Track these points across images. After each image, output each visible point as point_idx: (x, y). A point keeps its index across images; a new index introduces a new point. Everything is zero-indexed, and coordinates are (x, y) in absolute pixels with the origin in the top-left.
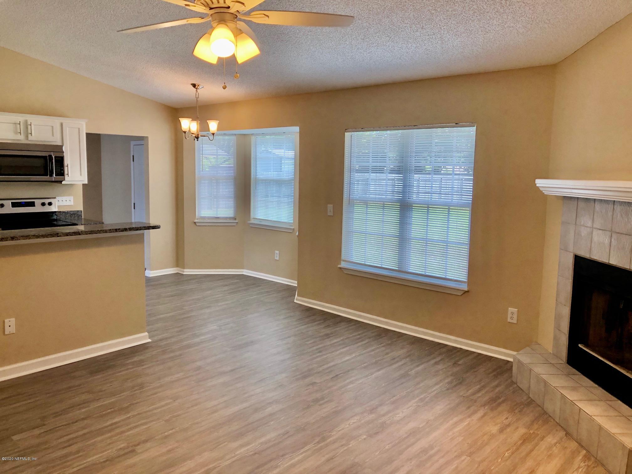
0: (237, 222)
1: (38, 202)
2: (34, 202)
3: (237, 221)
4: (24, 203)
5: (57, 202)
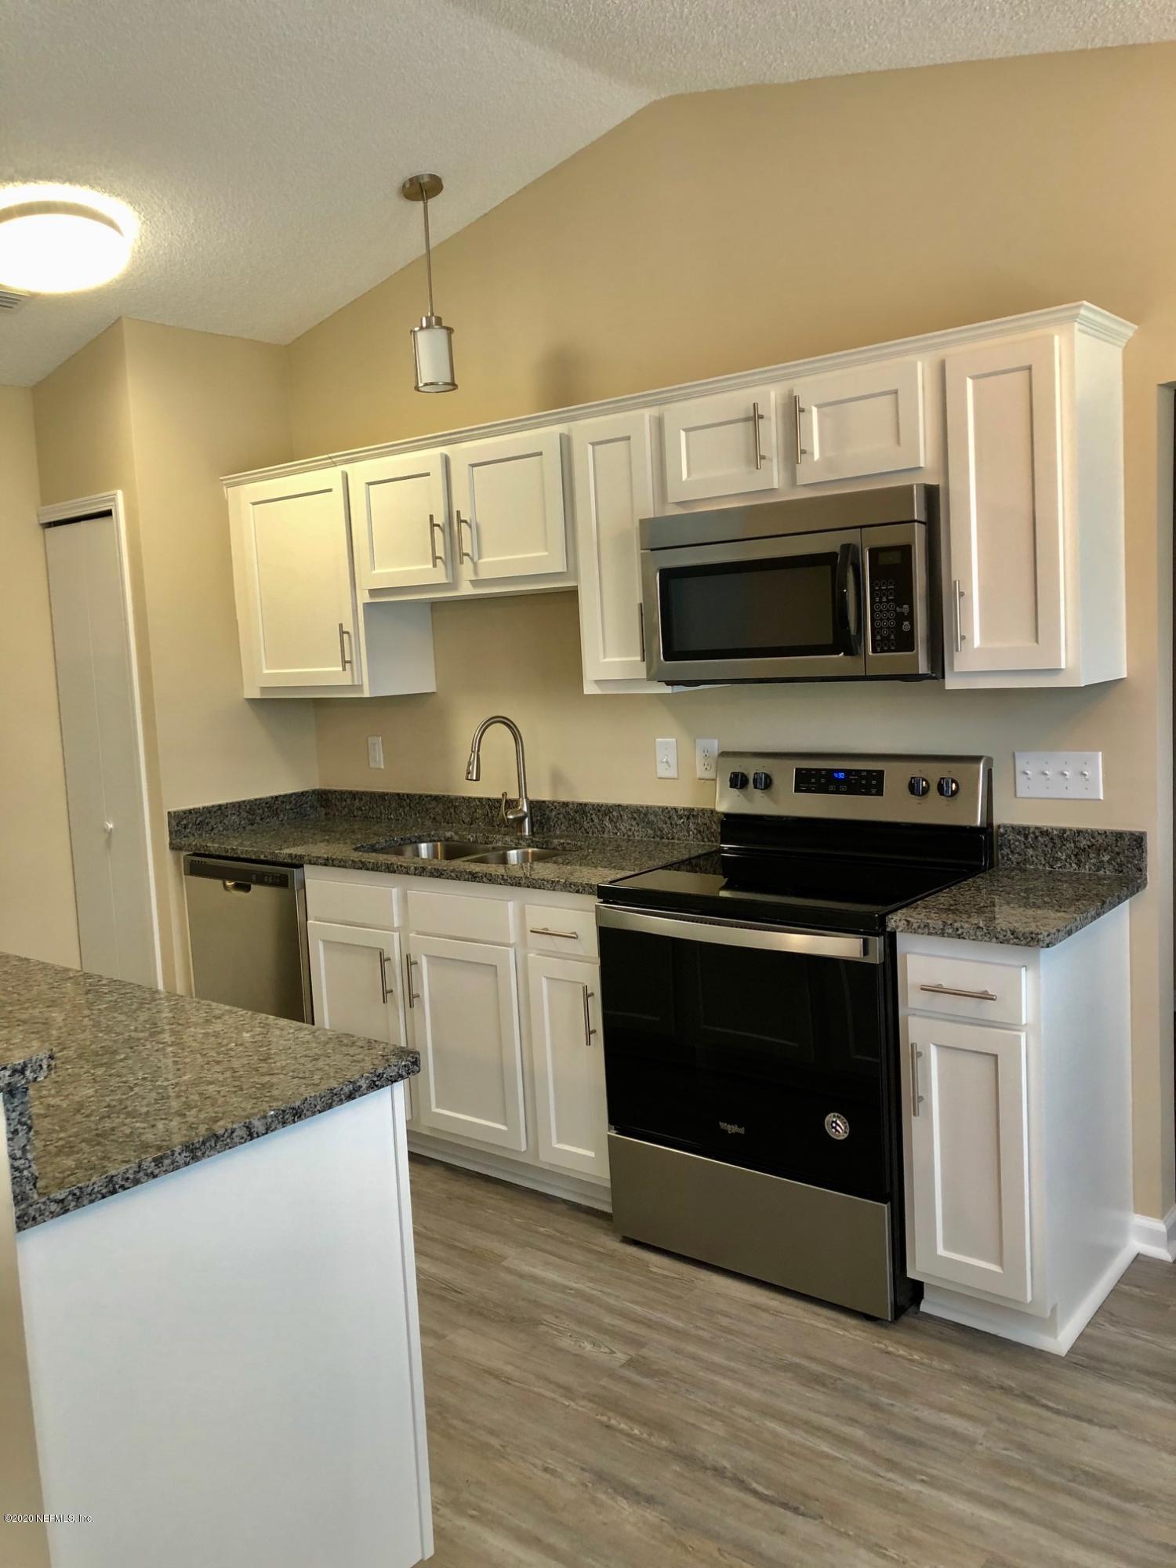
1: (895, 778)
2: (881, 773)
4: (842, 775)
5: (1020, 778)
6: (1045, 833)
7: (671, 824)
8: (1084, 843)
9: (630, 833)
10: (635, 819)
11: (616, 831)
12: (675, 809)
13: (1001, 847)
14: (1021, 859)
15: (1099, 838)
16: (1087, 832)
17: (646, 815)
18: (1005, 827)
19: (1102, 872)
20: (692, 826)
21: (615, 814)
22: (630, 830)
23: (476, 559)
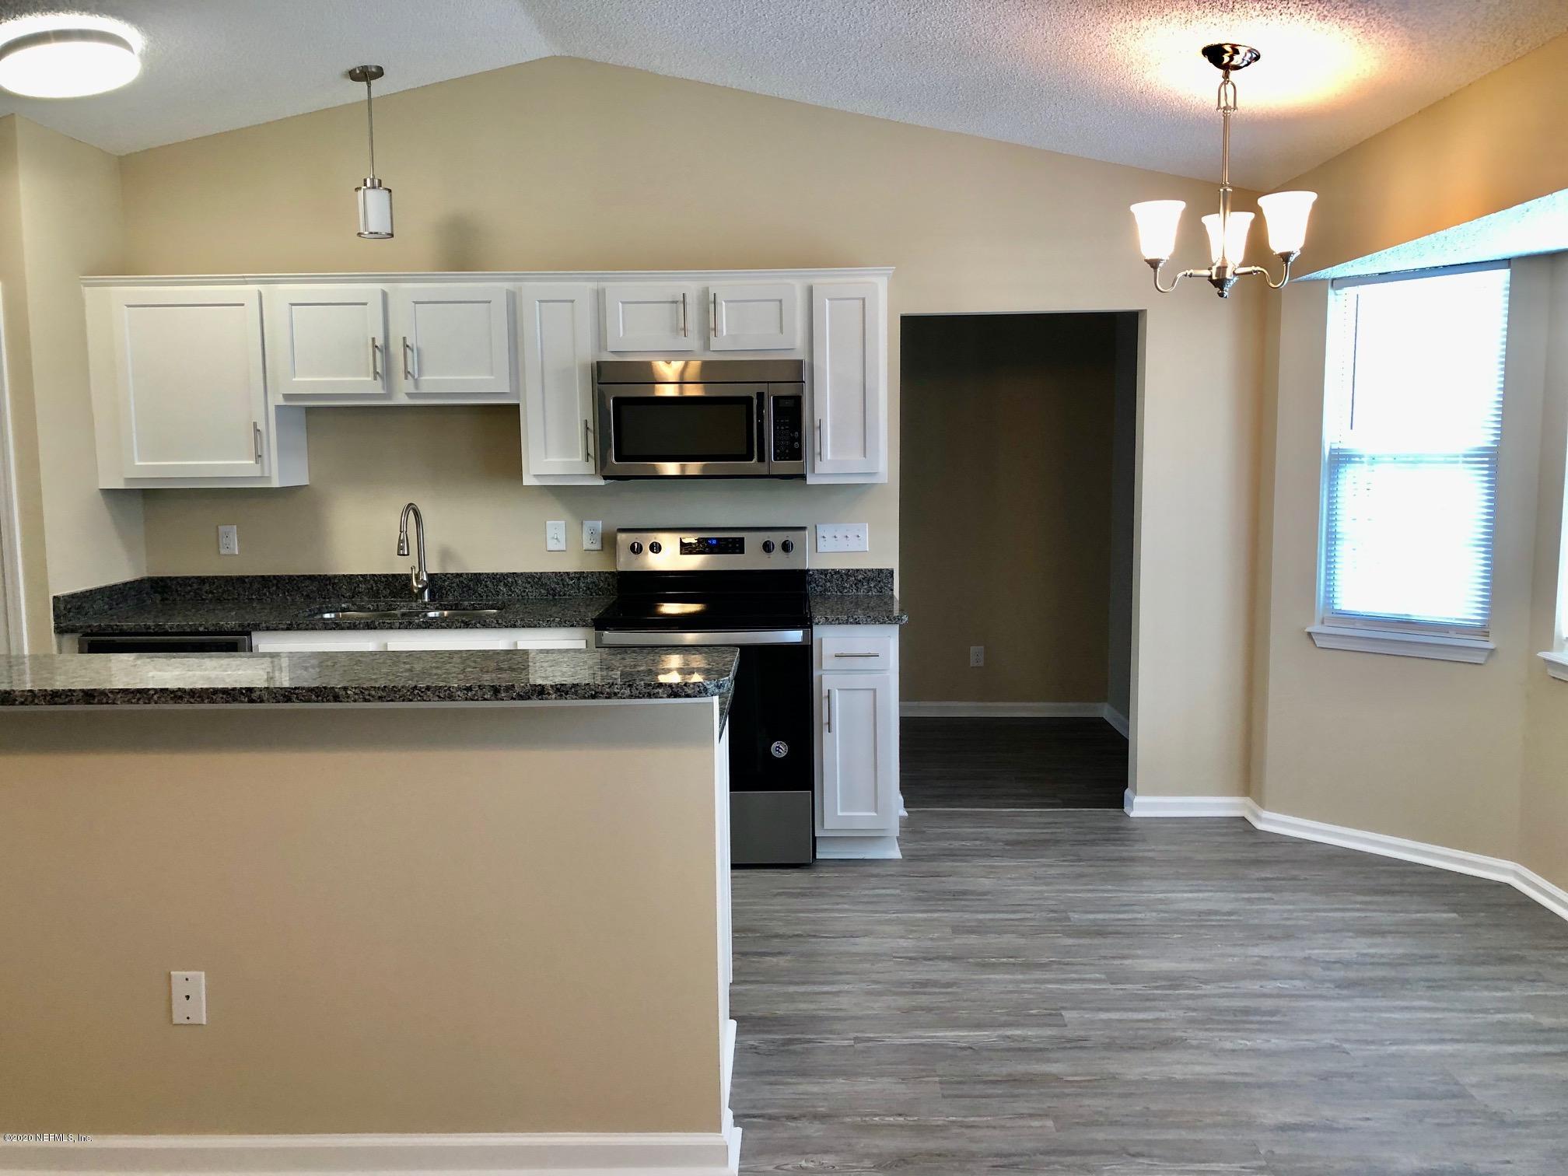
0: (1492, 650)
1: (752, 541)
2: (742, 540)
3: (1490, 645)
4: (714, 542)
5: (820, 541)
6: (837, 572)
7: (563, 585)
8: (860, 577)
9: (524, 594)
10: (529, 583)
11: (510, 593)
12: (568, 574)
13: (810, 583)
14: (822, 589)
15: (869, 573)
16: (862, 570)
17: (539, 579)
18: (813, 570)
19: (870, 593)
20: (582, 585)
21: (510, 580)
22: (524, 591)
23: (416, 376)
